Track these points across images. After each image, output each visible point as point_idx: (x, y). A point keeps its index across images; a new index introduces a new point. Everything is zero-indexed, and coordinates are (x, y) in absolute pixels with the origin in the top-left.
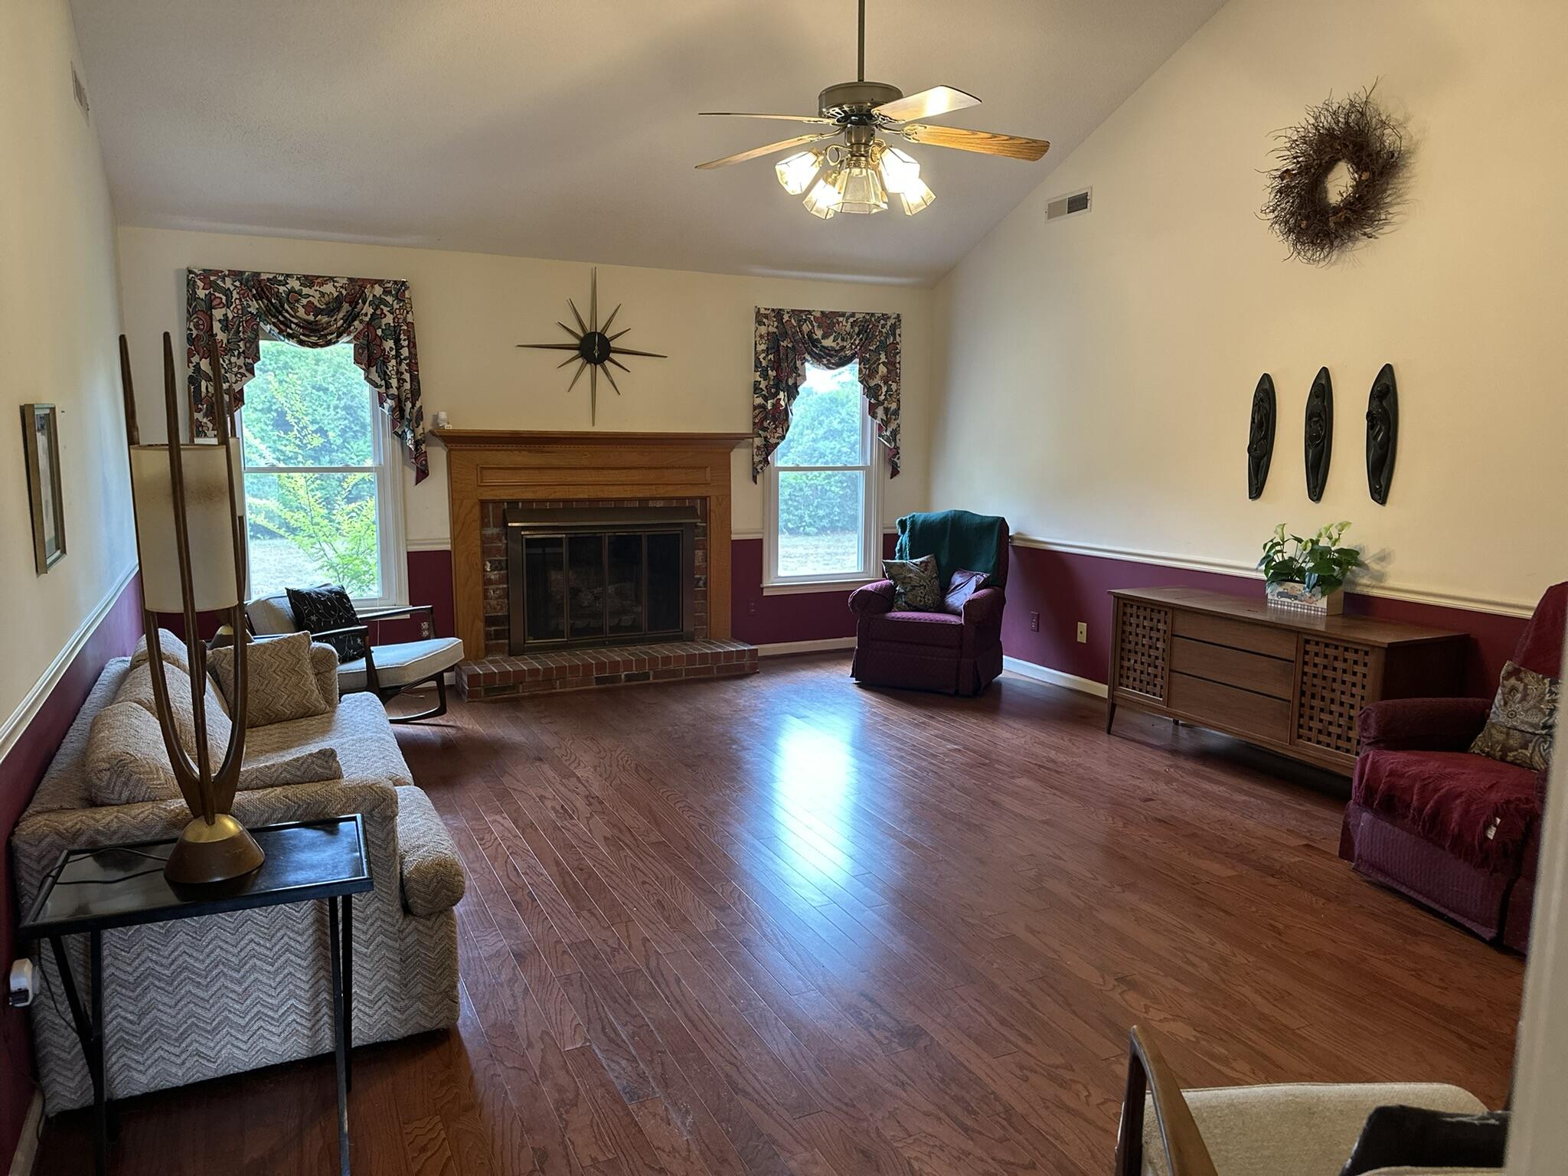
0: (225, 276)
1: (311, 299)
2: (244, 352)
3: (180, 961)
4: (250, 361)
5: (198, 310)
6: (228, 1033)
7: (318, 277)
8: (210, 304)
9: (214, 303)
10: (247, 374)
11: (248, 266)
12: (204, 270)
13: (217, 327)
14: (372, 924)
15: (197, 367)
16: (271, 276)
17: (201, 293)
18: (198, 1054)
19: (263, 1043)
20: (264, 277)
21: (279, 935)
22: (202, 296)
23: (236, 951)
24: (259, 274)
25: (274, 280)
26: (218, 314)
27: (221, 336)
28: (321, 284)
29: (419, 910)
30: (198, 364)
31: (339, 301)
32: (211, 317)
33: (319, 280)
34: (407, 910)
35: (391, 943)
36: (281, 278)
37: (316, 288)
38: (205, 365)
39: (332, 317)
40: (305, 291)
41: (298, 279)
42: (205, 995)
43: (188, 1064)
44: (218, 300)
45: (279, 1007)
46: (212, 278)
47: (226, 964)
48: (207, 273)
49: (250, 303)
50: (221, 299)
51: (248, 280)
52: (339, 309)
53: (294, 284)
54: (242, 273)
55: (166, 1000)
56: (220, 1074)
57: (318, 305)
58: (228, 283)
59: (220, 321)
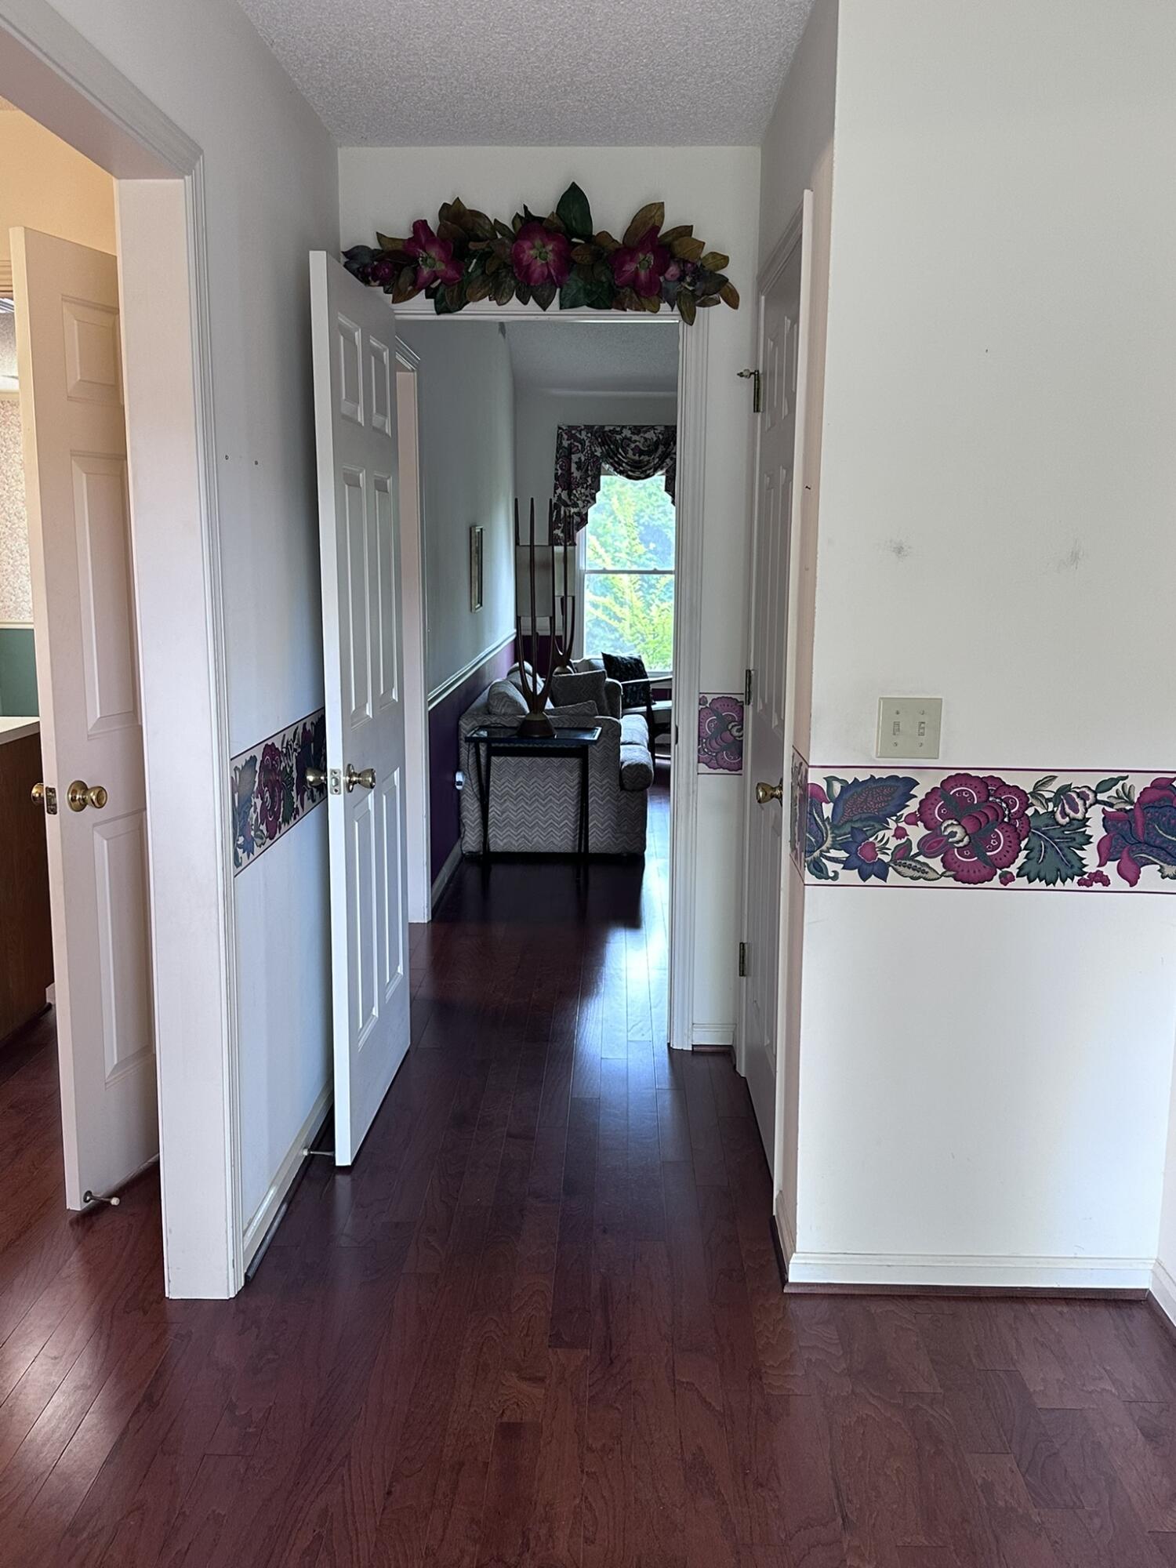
0: (582, 430)
1: (637, 443)
2: (590, 485)
3: (520, 790)
4: (593, 491)
5: (564, 455)
6: (538, 830)
7: (644, 426)
8: (570, 451)
9: (573, 450)
10: (591, 501)
11: (596, 422)
12: (569, 427)
13: (574, 467)
14: (605, 790)
15: (560, 497)
16: (612, 428)
17: (565, 443)
18: (524, 837)
19: (552, 839)
20: (607, 429)
21: (563, 786)
22: (566, 446)
23: (543, 790)
24: (604, 427)
25: (613, 431)
26: (575, 458)
27: (576, 474)
28: (645, 432)
29: (627, 787)
30: (560, 494)
31: (657, 444)
32: (571, 459)
33: (644, 429)
34: (622, 787)
35: (612, 800)
36: (618, 429)
37: (642, 435)
38: (564, 495)
39: (651, 456)
40: (635, 437)
41: (630, 429)
42: (530, 809)
43: (520, 841)
44: (576, 448)
45: (561, 823)
46: (573, 432)
47: (539, 795)
48: (571, 428)
49: (597, 448)
50: (578, 446)
51: (596, 432)
52: (657, 449)
53: (627, 433)
54: (593, 427)
55: (513, 807)
56: (533, 850)
57: (643, 448)
58: (583, 435)
59: (576, 463)
